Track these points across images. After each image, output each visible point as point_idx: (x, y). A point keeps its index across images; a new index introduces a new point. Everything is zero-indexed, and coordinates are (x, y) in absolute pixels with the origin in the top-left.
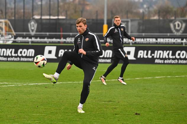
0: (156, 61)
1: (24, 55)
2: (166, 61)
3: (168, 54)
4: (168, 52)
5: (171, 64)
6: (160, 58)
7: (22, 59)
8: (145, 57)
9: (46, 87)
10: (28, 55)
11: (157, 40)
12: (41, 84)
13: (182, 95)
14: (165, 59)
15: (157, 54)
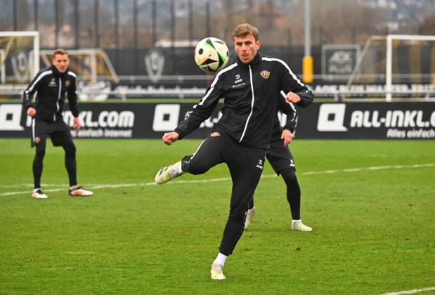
0: (390, 133)
1: (112, 124)
2: (410, 134)
3: (415, 119)
4: (414, 113)
5: (421, 138)
6: (397, 128)
7: (108, 133)
8: (367, 125)
9: (124, 193)
10: (120, 125)
11: (410, 87)
12: (117, 186)
13: (409, 207)
14: (409, 128)
15: (391, 118)
